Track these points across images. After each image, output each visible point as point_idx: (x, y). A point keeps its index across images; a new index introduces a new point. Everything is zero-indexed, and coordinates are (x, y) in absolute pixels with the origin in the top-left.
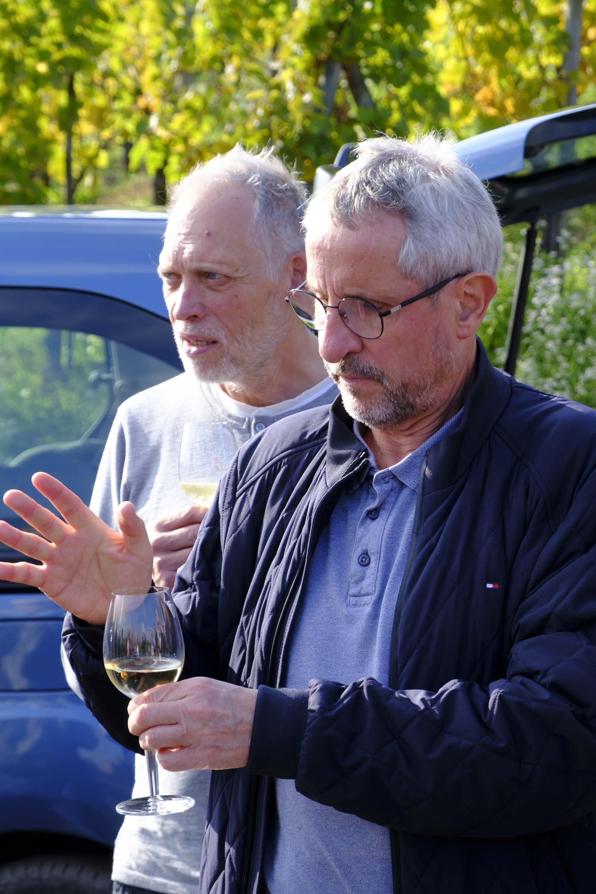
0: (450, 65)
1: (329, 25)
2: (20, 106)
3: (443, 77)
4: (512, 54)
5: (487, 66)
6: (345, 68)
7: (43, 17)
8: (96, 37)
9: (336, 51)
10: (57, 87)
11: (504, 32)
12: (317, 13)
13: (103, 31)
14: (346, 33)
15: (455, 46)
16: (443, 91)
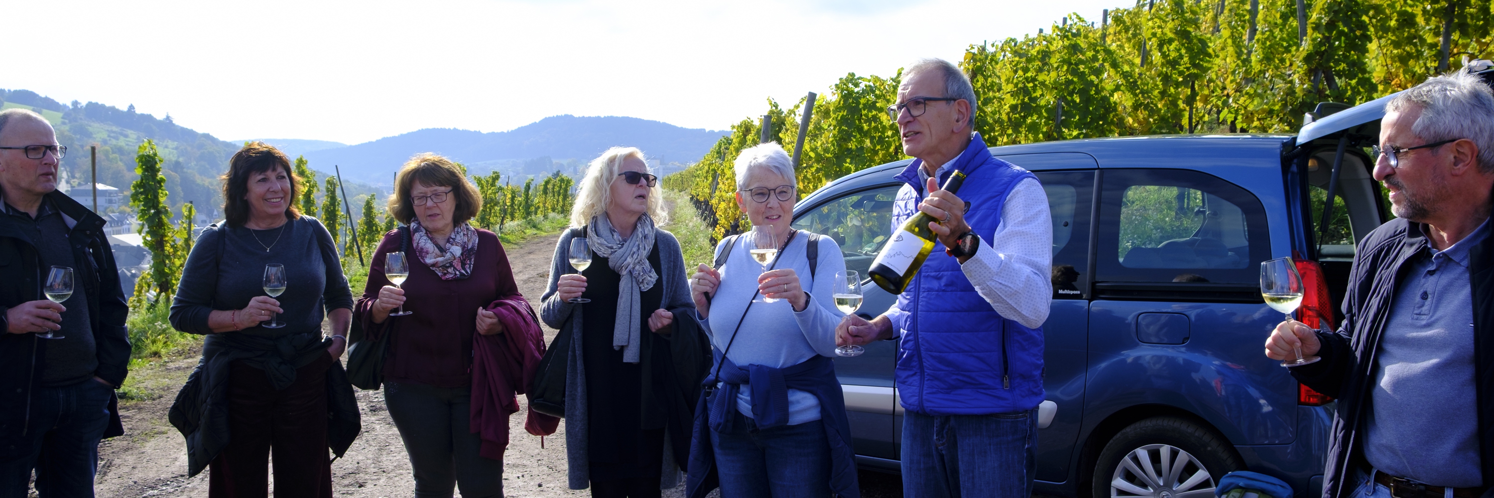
0: (1378, 69)
1: (1317, 53)
2: (1170, 96)
3: (1374, 74)
4: (1411, 62)
5: (1398, 68)
6: (1324, 72)
7: (1181, 57)
8: (1205, 65)
9: (1320, 64)
10: (1186, 87)
11: (1408, 52)
12: (1311, 48)
13: (1209, 62)
14: (1325, 56)
15: (1381, 59)
16: (1374, 81)
